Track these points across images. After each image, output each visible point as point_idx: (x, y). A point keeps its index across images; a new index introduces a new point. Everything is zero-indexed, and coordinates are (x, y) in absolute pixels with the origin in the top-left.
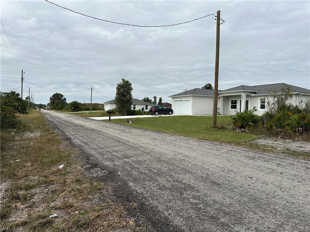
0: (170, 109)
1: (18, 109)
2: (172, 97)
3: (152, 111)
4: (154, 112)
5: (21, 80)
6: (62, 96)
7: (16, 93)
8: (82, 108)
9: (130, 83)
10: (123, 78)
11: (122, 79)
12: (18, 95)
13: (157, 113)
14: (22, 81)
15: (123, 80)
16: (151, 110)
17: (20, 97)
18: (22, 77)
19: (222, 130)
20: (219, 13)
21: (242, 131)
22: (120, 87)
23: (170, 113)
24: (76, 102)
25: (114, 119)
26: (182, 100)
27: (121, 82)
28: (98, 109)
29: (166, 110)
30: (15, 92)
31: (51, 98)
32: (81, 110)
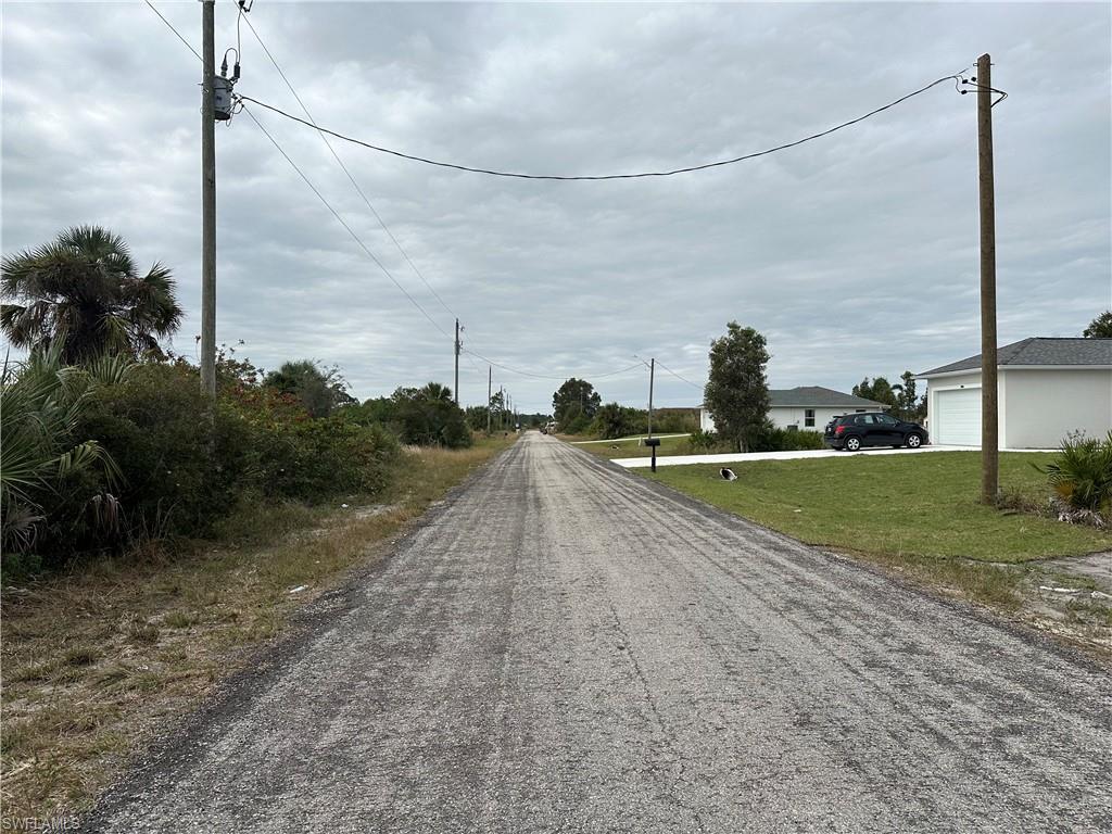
0: (913, 428)
1: (439, 434)
2: (929, 380)
3: (833, 432)
4: (841, 437)
5: (454, 348)
6: (588, 387)
7: (442, 388)
8: (634, 425)
9: (759, 336)
10: (731, 322)
11: (729, 325)
12: (447, 392)
13: (854, 443)
14: (457, 353)
15: (733, 327)
16: (830, 430)
17: (453, 398)
18: (457, 342)
19: (1005, 515)
20: (985, 64)
21: (1077, 521)
22: (720, 354)
23: (914, 440)
24: (615, 406)
25: (665, 464)
26: (965, 387)
27: (724, 333)
28: (683, 429)
29: (896, 432)
30: (438, 387)
31: (556, 396)
32: (632, 434)
